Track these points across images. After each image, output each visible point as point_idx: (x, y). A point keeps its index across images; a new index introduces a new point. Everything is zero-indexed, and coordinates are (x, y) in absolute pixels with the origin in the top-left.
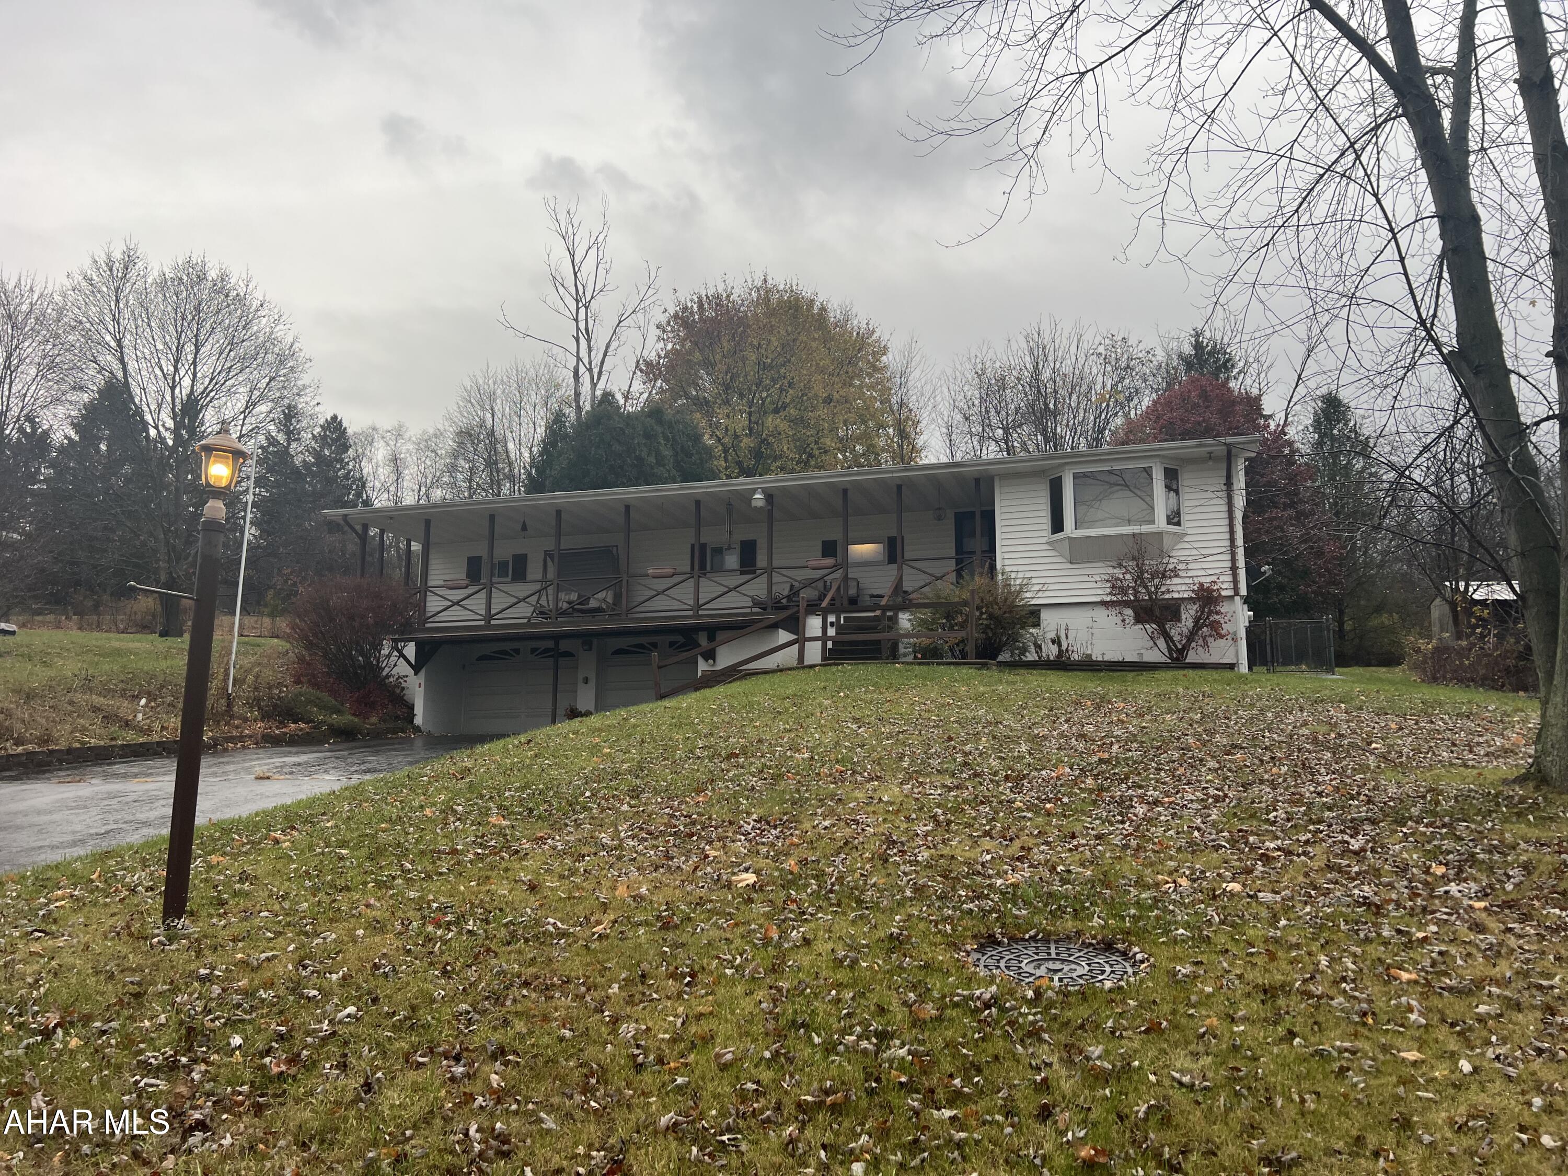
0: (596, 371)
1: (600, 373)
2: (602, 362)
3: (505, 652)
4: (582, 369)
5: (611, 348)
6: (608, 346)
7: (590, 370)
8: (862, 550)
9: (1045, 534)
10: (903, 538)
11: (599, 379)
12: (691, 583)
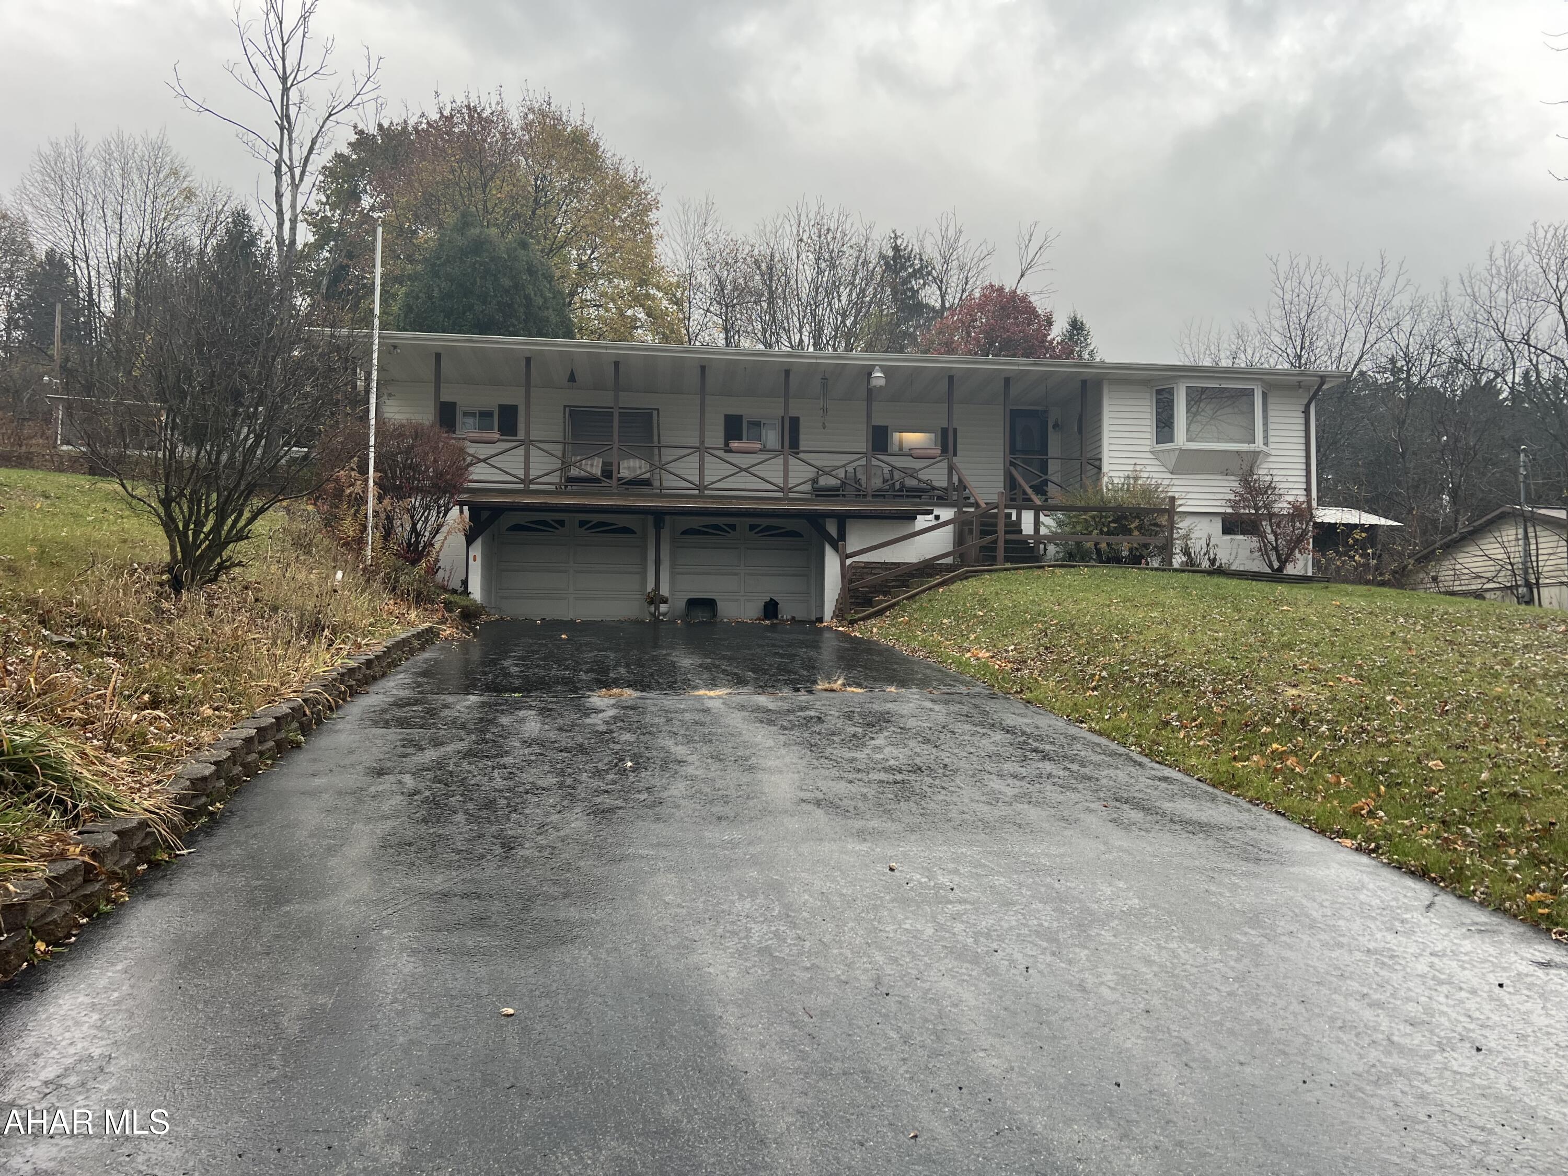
0: (297, 172)
1: (303, 173)
2: (307, 159)
3: (545, 523)
4: (284, 169)
5: (317, 147)
6: (314, 142)
7: (291, 169)
8: (913, 439)
9: (1148, 442)
10: (955, 430)
11: (301, 180)
12: (780, 460)
